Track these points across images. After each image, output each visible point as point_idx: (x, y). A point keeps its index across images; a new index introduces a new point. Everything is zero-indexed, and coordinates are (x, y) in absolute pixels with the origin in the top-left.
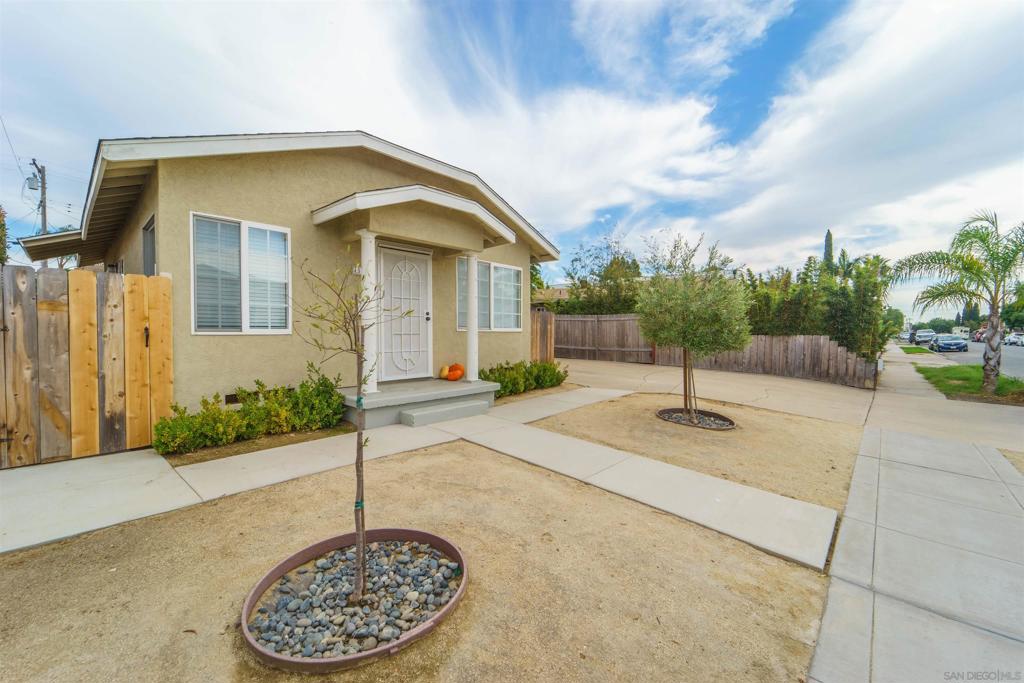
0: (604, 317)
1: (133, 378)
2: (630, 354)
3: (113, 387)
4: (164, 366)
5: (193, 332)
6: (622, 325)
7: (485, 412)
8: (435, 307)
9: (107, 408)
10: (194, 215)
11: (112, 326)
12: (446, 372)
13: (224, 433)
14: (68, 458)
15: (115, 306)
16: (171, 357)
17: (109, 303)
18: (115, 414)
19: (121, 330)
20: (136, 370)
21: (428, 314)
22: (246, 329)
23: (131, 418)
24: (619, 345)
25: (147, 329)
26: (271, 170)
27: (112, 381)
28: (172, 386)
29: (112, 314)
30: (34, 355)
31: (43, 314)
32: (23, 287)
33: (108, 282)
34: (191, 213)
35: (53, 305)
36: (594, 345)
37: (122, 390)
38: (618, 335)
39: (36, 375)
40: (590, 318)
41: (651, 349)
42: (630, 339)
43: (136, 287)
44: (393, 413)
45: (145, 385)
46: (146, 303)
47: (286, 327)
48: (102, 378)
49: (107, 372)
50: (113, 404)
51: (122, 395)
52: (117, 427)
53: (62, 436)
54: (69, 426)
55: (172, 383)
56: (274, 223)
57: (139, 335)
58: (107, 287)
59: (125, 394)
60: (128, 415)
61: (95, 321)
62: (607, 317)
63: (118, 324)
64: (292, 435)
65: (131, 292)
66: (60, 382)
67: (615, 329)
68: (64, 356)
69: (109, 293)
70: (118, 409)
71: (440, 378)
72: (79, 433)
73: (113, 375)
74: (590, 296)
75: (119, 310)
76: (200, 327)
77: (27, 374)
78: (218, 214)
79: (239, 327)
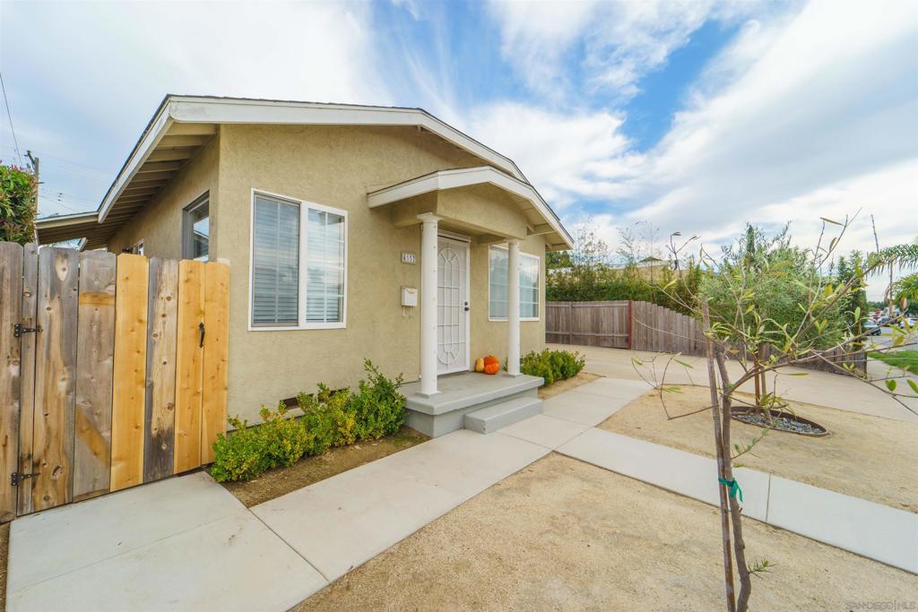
0: (578, 304)
1: (185, 386)
2: (605, 339)
3: (161, 399)
4: (218, 369)
5: (250, 329)
6: (597, 311)
7: (539, 410)
8: (472, 297)
9: (154, 425)
10: (255, 193)
11: (164, 323)
12: (481, 366)
13: (291, 451)
14: (106, 492)
15: (169, 299)
16: (226, 359)
17: (162, 295)
18: (163, 431)
19: (173, 325)
20: (188, 376)
21: (466, 304)
22: (303, 324)
23: (180, 435)
24: (593, 330)
25: (202, 326)
26: (330, 146)
27: (161, 390)
28: (226, 392)
29: (164, 308)
30: (71, 362)
31: (86, 309)
32: (62, 275)
33: (161, 269)
34: (253, 190)
35: (98, 297)
36: (567, 329)
37: (172, 402)
38: (593, 321)
39: (72, 388)
40: (563, 304)
41: (626, 335)
42: (605, 325)
43: (192, 276)
44: (458, 417)
45: (197, 394)
46: (202, 296)
47: (338, 320)
48: (150, 388)
49: (156, 379)
50: (161, 419)
51: (172, 406)
52: (164, 447)
53: (101, 465)
54: (109, 451)
55: (226, 389)
56: (333, 205)
57: (193, 332)
58: (160, 275)
59: (174, 405)
60: (177, 431)
61: (145, 317)
62: (582, 304)
63: (171, 320)
64: (357, 447)
65: (187, 281)
66: (101, 395)
67: (589, 316)
68: (108, 362)
69: (162, 283)
70: (166, 425)
71: (475, 371)
72: (120, 459)
73: (162, 386)
74: (562, 284)
75: (173, 301)
76: (256, 322)
77: (62, 386)
78: (279, 193)
79: (296, 321)
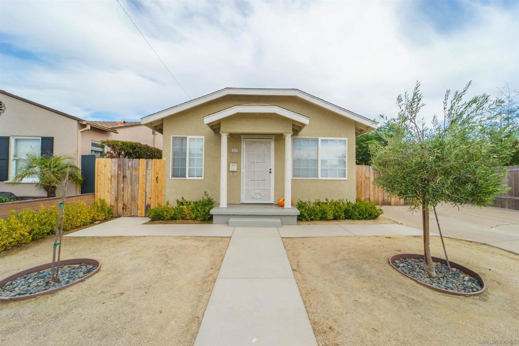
1: (153, 193)
3: (148, 196)
4: (162, 189)
5: (171, 178)
8: (275, 166)
9: (147, 202)
10: (172, 137)
13: (166, 215)
14: (137, 216)
16: (164, 187)
17: (148, 169)
19: (151, 177)
20: (154, 191)
21: (270, 169)
22: (187, 177)
25: (157, 177)
27: (148, 194)
29: (149, 172)
30: (131, 184)
31: (134, 172)
32: (130, 165)
33: (148, 162)
35: (136, 169)
39: (131, 190)
43: (155, 163)
45: (156, 196)
46: (158, 169)
47: (202, 176)
48: (146, 192)
49: (147, 191)
50: (148, 201)
51: (150, 198)
52: (149, 208)
53: (136, 210)
54: (138, 206)
55: (164, 196)
56: (198, 135)
57: (155, 179)
58: (148, 164)
60: (152, 205)
61: (145, 174)
63: (150, 175)
64: (190, 221)
65: (154, 165)
66: (136, 193)
68: (138, 185)
69: (148, 166)
70: (149, 203)
72: (140, 209)
75: (151, 171)
76: (174, 176)
77: (130, 190)
78: (179, 135)
79: (185, 176)
